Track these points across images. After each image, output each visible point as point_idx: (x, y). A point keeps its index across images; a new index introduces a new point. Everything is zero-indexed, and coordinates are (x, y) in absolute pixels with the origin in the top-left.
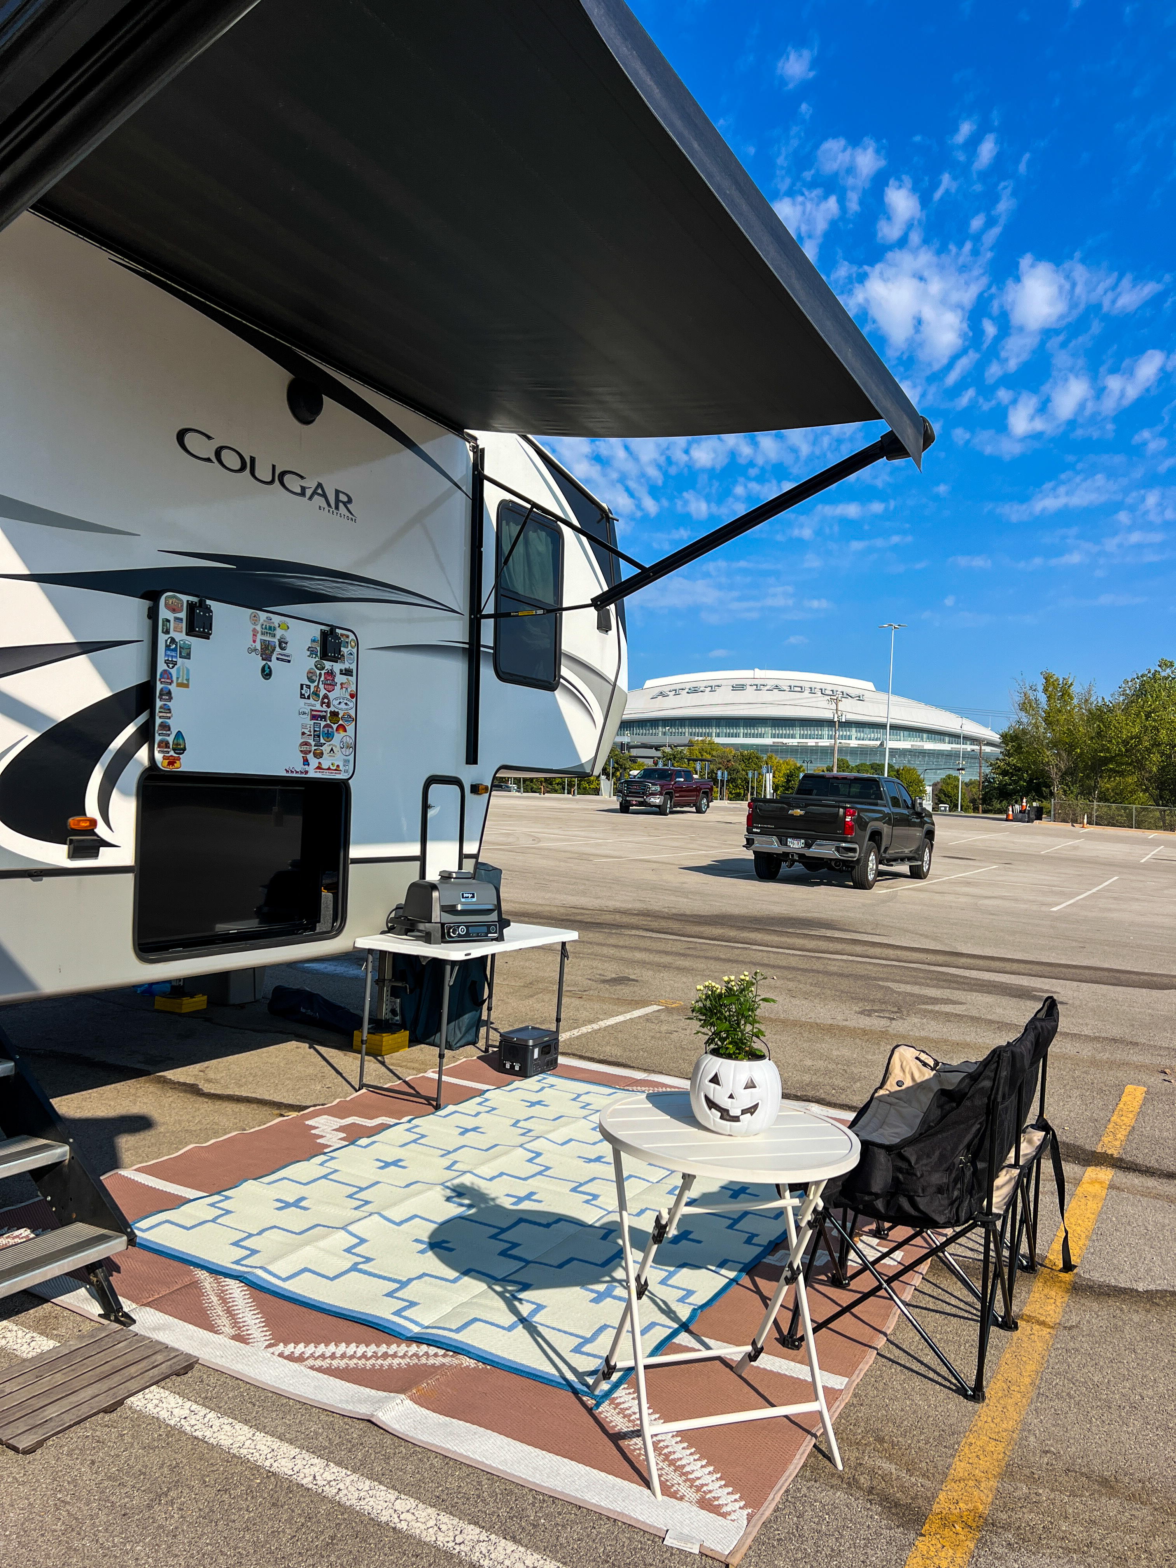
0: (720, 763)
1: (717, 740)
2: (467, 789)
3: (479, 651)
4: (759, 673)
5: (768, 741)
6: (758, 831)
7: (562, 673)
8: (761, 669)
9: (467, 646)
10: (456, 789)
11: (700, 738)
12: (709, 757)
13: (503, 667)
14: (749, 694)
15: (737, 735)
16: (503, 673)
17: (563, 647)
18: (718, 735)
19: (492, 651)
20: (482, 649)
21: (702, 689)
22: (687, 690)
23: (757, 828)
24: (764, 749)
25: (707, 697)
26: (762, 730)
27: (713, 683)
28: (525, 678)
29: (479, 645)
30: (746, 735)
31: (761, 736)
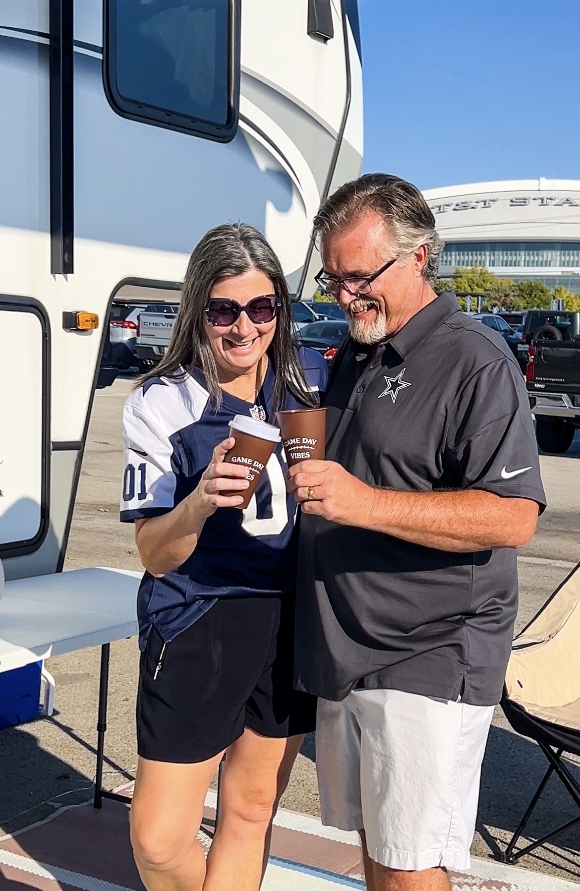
0: (495, 299)
1: (491, 270)
2: (56, 322)
3: (69, 53)
4: (546, 184)
5: (555, 270)
6: (542, 386)
7: (243, 110)
8: (548, 178)
9: (46, 41)
10: (31, 320)
11: (469, 268)
12: (480, 291)
13: (124, 89)
14: (533, 210)
15: (516, 264)
16: (125, 100)
17: (243, 62)
18: (493, 264)
19: (100, 56)
20: (76, 49)
21: (473, 204)
22: (454, 207)
23: (540, 382)
24: (551, 280)
25: (479, 215)
26: (547, 255)
27: (487, 197)
28: (169, 113)
29: (69, 41)
30: (527, 264)
31: (547, 264)
